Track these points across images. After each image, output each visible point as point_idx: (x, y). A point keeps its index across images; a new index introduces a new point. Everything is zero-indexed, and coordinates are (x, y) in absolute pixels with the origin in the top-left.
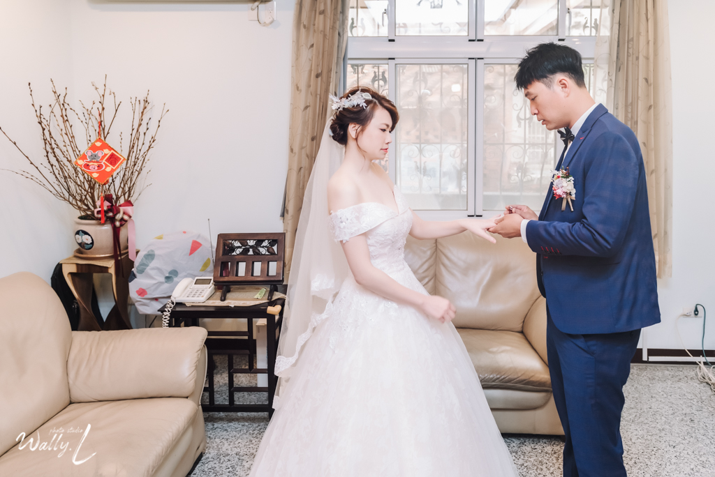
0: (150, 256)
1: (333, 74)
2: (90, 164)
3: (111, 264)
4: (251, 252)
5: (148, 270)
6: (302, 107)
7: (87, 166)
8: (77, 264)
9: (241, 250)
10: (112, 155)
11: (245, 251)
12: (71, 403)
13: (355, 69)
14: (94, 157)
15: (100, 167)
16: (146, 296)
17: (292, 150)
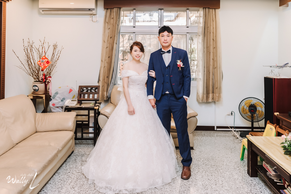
0: (57, 93)
1: (116, 37)
2: (41, 63)
3: (44, 96)
4: (89, 91)
5: (56, 98)
6: (106, 47)
7: (40, 64)
8: (33, 96)
9: (86, 91)
10: (48, 61)
11: (87, 91)
12: (36, 132)
13: (122, 36)
15: (44, 64)
16: (55, 106)
17: (102, 61)
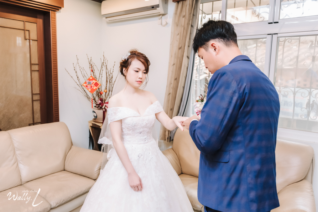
6: (172, 64)
7: (87, 86)
10: (96, 83)
14: (89, 83)
15: (91, 87)
